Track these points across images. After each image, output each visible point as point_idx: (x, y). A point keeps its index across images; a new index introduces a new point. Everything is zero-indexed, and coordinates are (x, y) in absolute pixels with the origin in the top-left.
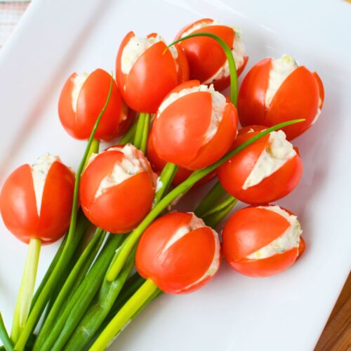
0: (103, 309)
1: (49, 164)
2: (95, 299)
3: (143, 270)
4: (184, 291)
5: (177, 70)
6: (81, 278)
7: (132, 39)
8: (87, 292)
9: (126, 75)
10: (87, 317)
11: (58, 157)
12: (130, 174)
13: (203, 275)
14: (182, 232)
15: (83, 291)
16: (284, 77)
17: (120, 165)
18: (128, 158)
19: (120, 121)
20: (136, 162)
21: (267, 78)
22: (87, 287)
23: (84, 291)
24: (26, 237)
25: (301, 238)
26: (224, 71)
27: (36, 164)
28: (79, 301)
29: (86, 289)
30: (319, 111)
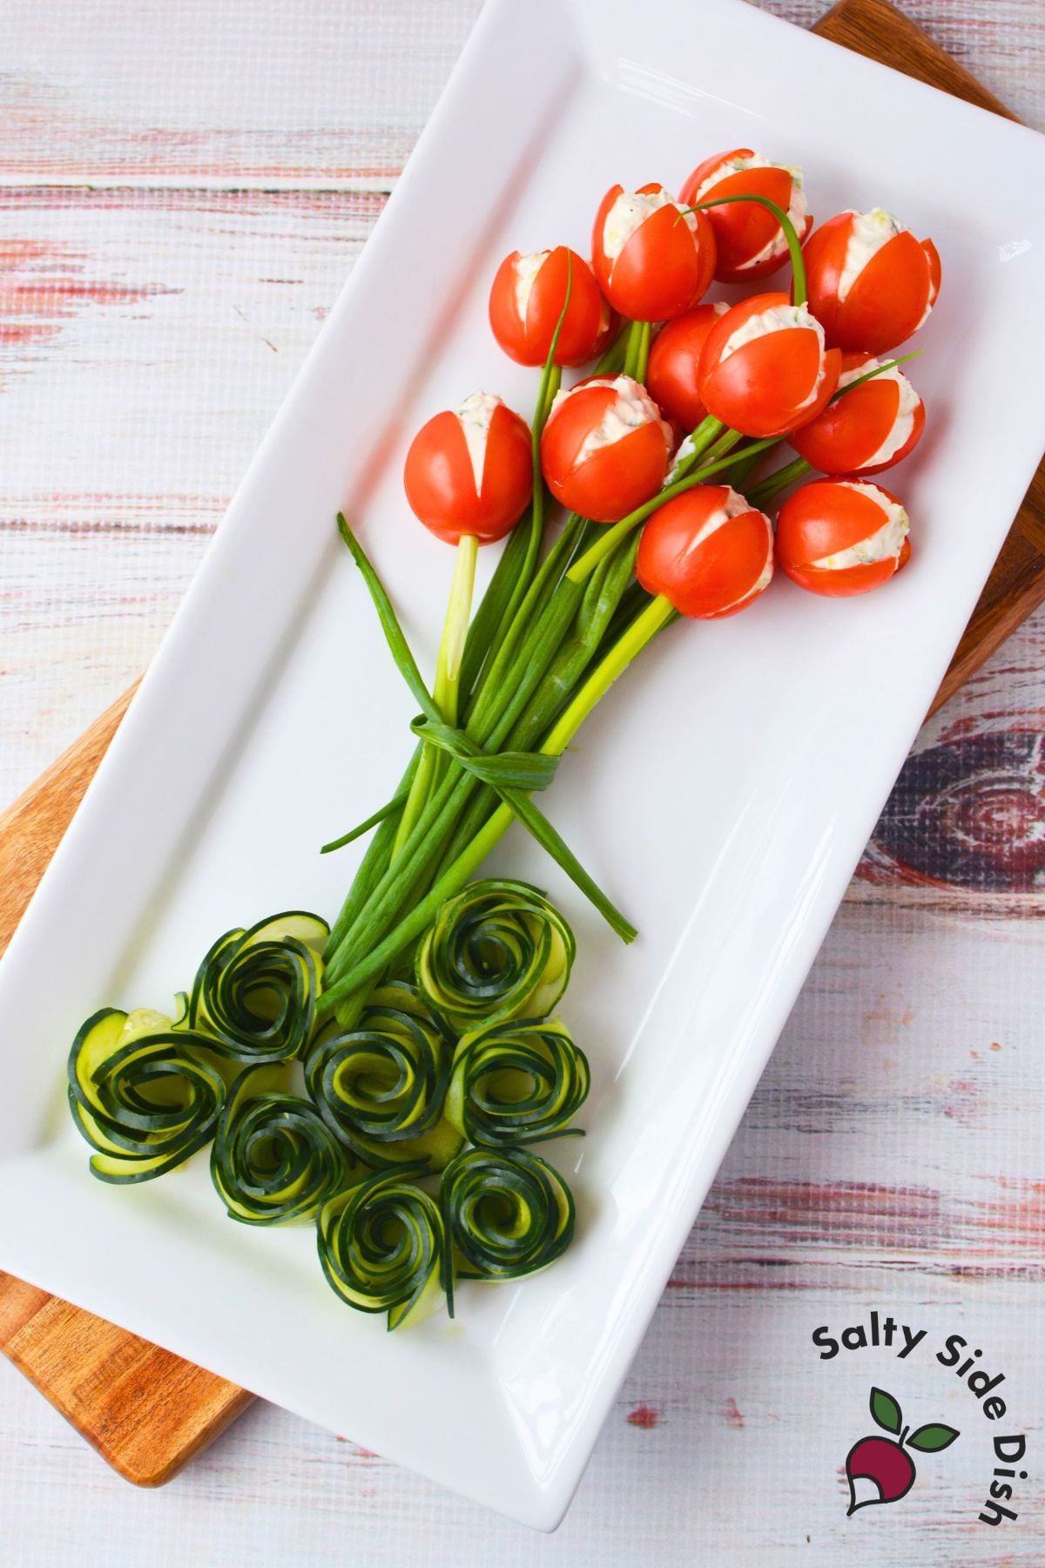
0: (585, 647)
1: (488, 410)
2: (571, 631)
3: (652, 582)
4: (719, 615)
5: (697, 249)
6: (545, 598)
7: (620, 199)
8: (558, 620)
9: (612, 260)
10: (561, 659)
11: (498, 398)
12: (630, 425)
13: (751, 587)
14: (716, 521)
15: (551, 619)
16: (872, 252)
17: (613, 411)
18: (624, 400)
19: (599, 334)
20: (638, 405)
21: (843, 249)
22: (557, 611)
23: (554, 618)
24: (453, 534)
25: (906, 538)
26: (774, 247)
27: (466, 411)
28: (546, 634)
29: (557, 615)
30: (929, 309)
